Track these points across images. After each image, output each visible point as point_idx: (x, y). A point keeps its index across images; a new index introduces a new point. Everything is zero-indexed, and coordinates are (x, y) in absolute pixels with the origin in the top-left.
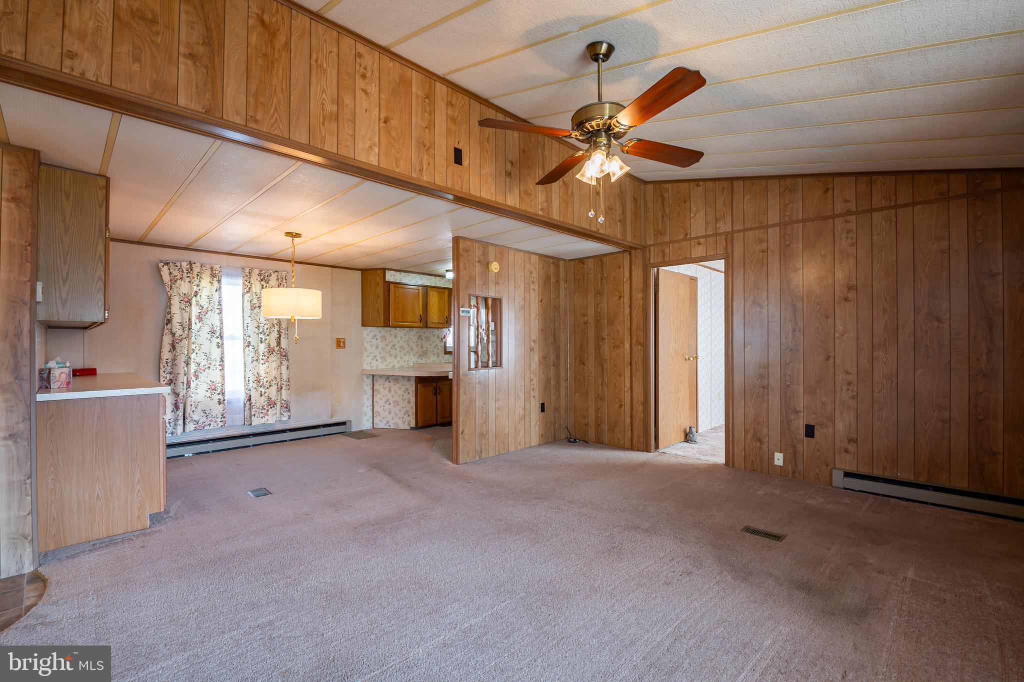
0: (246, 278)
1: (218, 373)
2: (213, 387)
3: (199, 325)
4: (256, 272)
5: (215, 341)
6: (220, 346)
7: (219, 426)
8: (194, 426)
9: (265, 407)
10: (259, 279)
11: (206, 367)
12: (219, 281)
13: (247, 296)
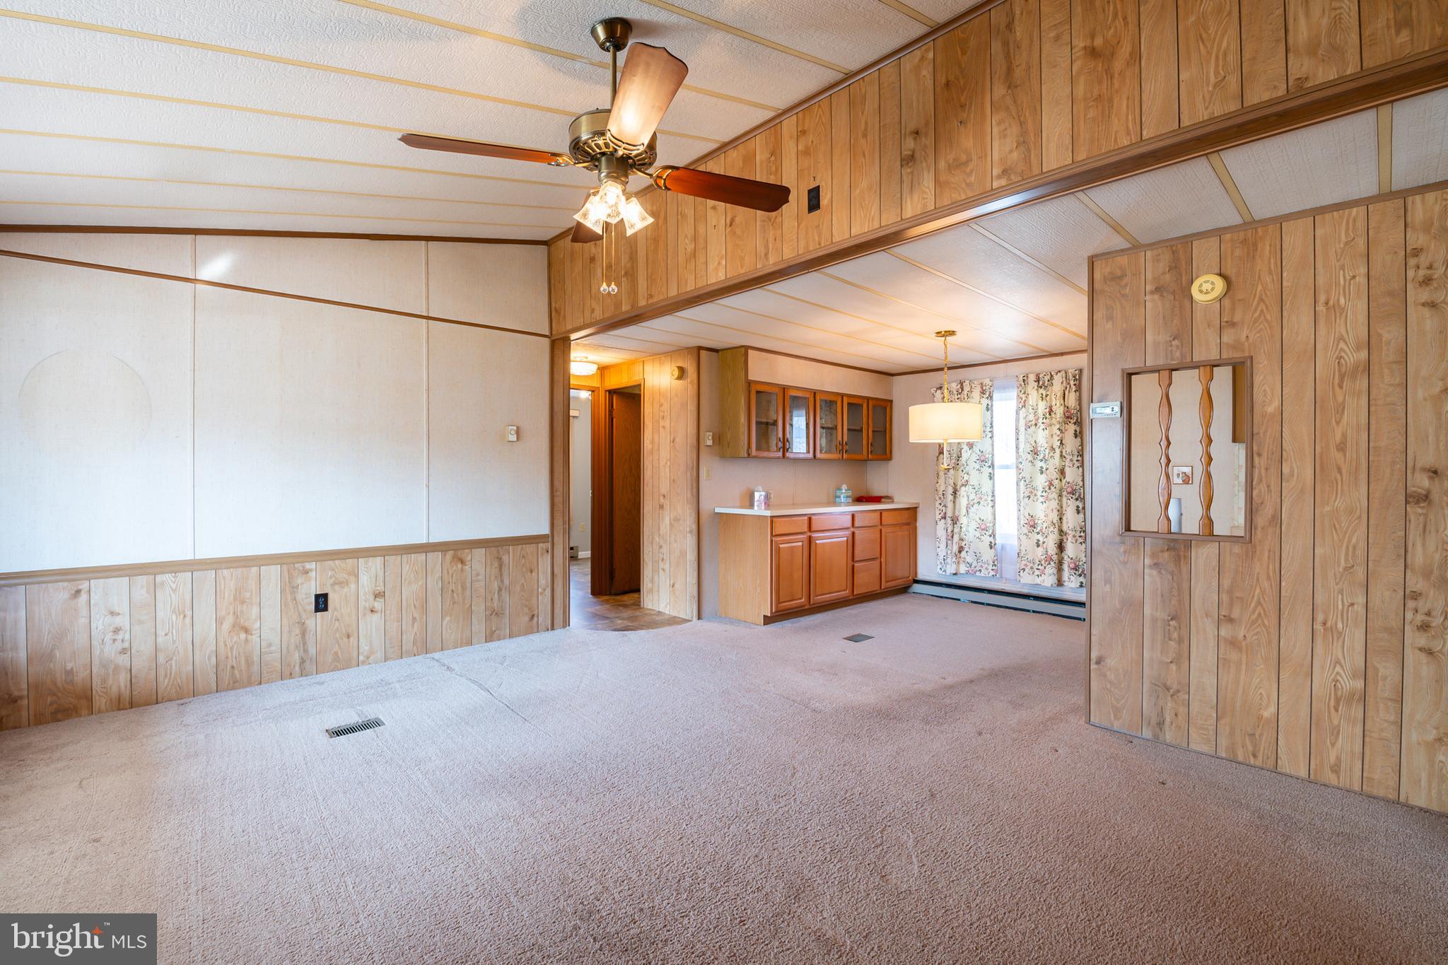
0: (1020, 388)
1: (989, 509)
2: (983, 527)
3: (969, 452)
4: (1032, 377)
5: (986, 471)
6: (991, 477)
7: (991, 575)
8: (967, 569)
9: (1043, 563)
10: (1036, 387)
11: (975, 501)
12: (990, 397)
13: (1023, 413)
